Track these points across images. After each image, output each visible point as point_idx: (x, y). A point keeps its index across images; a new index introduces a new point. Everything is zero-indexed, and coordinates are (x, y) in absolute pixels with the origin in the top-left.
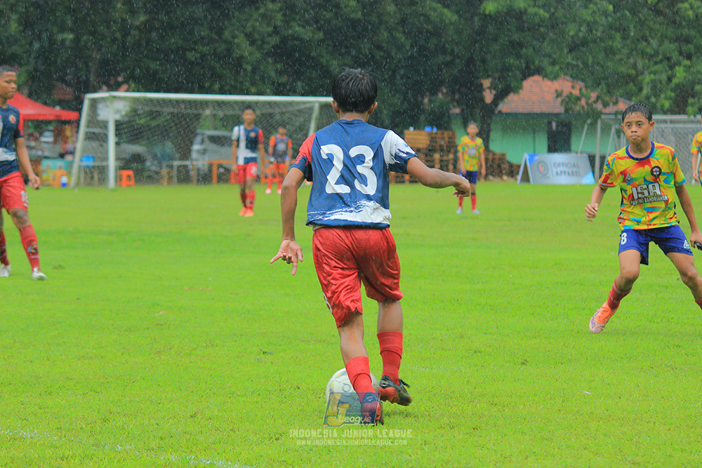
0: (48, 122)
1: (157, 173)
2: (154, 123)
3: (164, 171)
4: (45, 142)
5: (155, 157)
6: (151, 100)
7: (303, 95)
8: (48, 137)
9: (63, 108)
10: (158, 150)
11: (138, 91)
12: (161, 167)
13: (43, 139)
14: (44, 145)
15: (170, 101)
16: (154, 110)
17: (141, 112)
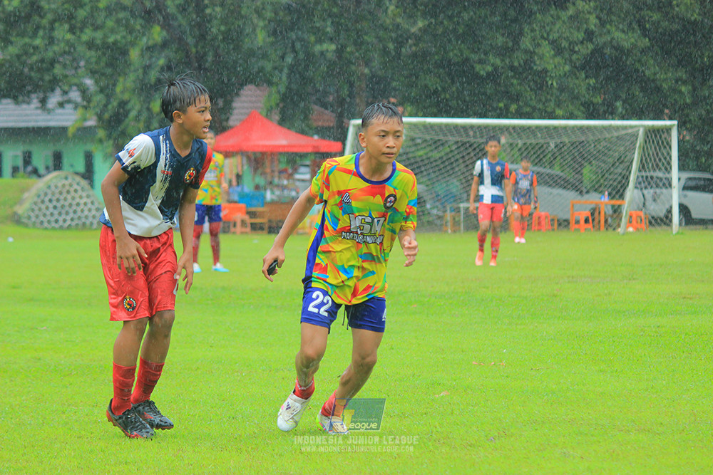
0: (303, 156)
1: (439, 217)
2: (436, 155)
3: (449, 216)
4: (299, 180)
5: (437, 197)
6: (432, 126)
7: (623, 118)
8: (302, 173)
9: (323, 137)
10: (440, 188)
11: (416, 115)
12: (445, 211)
13: (297, 176)
14: (298, 184)
15: (456, 127)
16: (436, 139)
17: (419, 141)
